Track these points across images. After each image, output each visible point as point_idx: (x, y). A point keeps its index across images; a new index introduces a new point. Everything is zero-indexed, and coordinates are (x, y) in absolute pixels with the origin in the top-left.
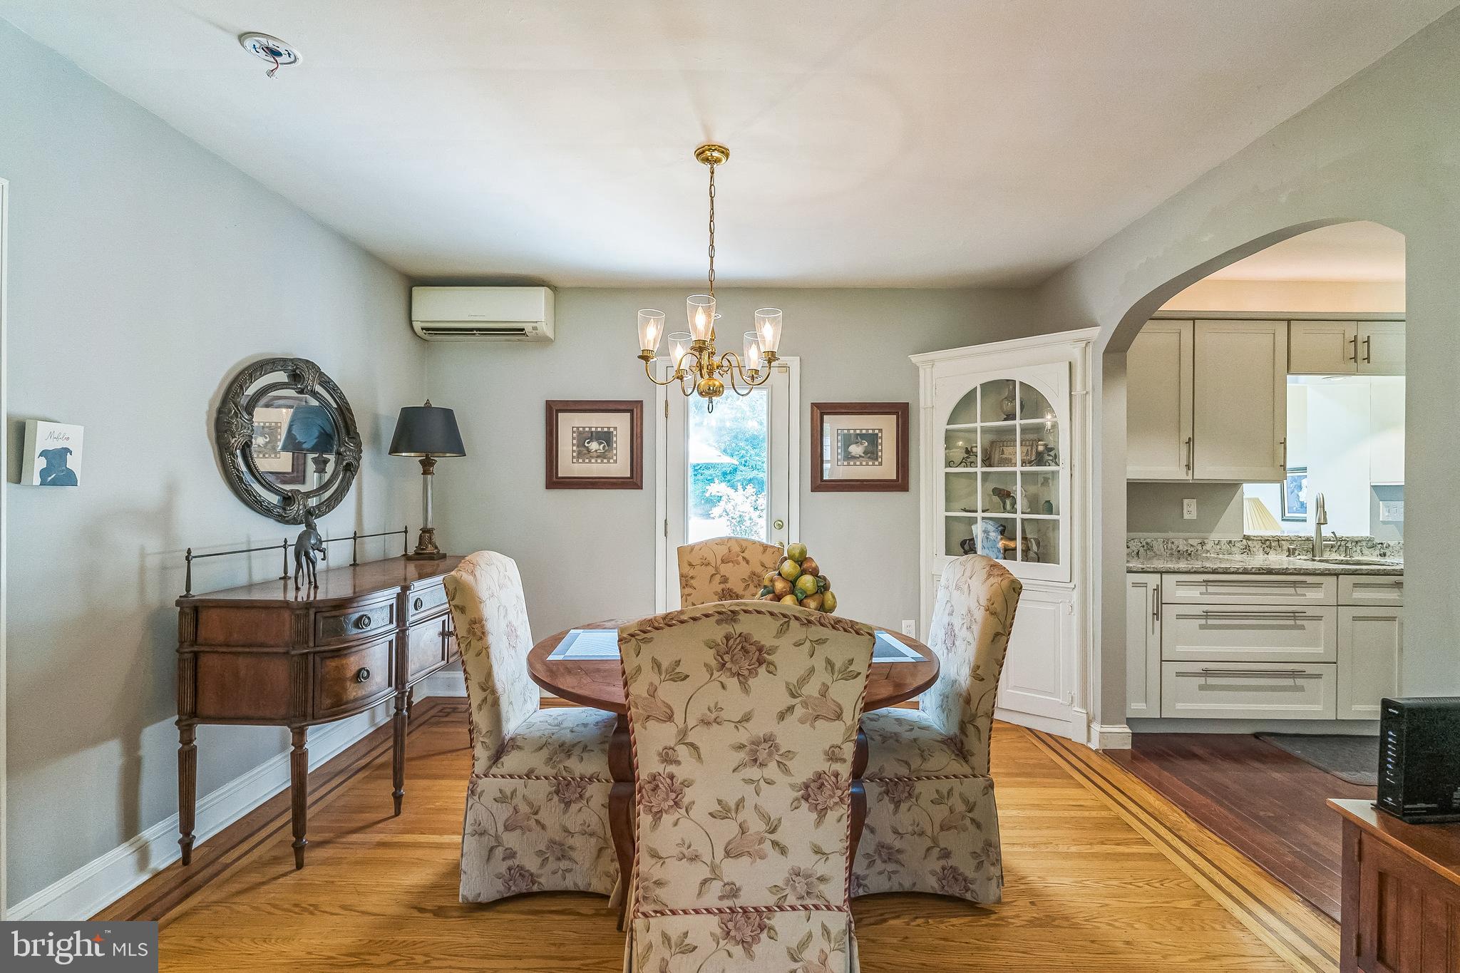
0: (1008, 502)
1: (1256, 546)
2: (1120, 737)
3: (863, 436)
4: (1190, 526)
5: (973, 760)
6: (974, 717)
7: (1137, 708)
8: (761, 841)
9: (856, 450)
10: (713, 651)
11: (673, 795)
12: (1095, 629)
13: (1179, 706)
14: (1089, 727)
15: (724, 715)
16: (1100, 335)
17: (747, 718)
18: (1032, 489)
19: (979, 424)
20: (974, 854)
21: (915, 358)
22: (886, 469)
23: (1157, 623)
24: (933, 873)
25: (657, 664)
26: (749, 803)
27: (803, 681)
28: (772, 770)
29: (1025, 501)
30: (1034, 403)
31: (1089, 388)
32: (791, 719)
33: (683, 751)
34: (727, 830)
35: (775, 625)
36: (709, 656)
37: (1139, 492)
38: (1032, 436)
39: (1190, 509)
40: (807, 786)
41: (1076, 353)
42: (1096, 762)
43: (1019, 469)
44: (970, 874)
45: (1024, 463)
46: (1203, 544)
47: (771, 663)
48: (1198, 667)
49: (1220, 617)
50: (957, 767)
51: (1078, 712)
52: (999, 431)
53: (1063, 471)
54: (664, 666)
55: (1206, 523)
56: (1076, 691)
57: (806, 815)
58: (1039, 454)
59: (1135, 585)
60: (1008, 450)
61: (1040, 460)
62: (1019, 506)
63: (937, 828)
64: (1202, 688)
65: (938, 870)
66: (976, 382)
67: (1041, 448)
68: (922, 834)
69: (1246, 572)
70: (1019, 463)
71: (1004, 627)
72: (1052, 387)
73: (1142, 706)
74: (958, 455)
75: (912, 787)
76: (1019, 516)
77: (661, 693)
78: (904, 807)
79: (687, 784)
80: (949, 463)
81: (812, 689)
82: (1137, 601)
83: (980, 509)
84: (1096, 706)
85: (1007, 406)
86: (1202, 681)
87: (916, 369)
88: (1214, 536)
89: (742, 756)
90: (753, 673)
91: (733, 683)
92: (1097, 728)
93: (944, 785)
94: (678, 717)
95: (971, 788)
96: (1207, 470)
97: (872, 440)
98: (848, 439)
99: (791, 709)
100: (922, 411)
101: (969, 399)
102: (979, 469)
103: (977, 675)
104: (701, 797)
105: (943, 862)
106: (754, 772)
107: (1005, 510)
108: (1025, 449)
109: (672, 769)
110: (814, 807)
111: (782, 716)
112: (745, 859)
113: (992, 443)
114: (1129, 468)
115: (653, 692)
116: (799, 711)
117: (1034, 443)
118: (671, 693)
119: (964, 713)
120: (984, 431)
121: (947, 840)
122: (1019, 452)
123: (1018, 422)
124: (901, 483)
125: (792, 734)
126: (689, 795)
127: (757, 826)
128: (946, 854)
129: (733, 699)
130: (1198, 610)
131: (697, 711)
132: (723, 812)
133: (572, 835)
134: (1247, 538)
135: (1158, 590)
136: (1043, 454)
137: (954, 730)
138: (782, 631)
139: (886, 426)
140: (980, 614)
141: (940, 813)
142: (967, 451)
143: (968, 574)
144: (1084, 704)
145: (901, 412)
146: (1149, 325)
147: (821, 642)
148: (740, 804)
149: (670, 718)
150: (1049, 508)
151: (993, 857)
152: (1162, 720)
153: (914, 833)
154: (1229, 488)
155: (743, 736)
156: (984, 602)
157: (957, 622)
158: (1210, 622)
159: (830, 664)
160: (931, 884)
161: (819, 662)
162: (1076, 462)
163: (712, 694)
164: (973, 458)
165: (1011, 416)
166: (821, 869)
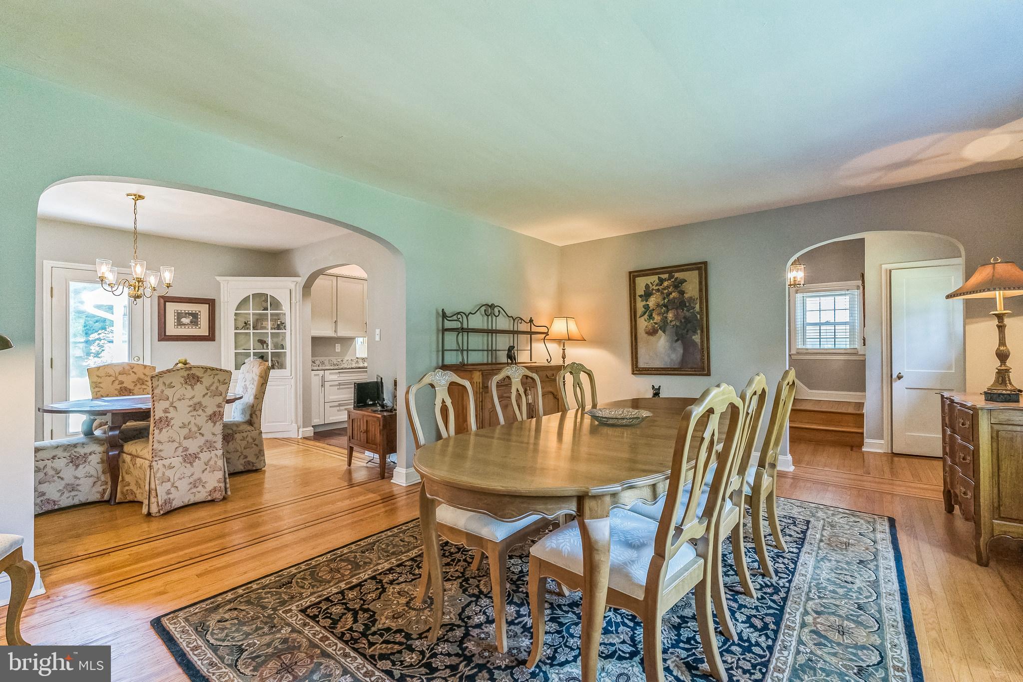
0: (265, 346)
1: (360, 361)
2: (310, 432)
3: (190, 314)
4: (338, 354)
5: (255, 425)
6: (255, 411)
7: (316, 421)
8: (196, 433)
9: (185, 320)
10: (183, 379)
11: (167, 423)
12: (300, 392)
13: (331, 418)
14: (298, 431)
15: (186, 397)
16: (301, 280)
17: (193, 397)
18: (275, 340)
19: (251, 311)
20: (256, 455)
21: (218, 278)
22: (203, 330)
23: (323, 389)
24: (241, 464)
25: (164, 383)
26: (192, 423)
27: (211, 385)
28: (200, 412)
29: (273, 345)
30: (276, 304)
31: (298, 301)
32: (207, 397)
33: (171, 409)
34: (185, 431)
35: (203, 370)
36: (182, 380)
37: (316, 341)
38: (275, 317)
39: (338, 347)
40: (211, 416)
41: (292, 286)
42: (300, 441)
43: (269, 331)
44: (254, 461)
45: (272, 329)
46: (342, 361)
47: (201, 381)
48: (336, 404)
49: (343, 385)
50: (249, 428)
51: (295, 426)
52: (260, 314)
53: (288, 332)
54: (167, 384)
55: (344, 353)
56: (293, 418)
57: (210, 424)
58: (278, 325)
59: (315, 375)
60: (264, 323)
61: (278, 328)
62: (269, 347)
63: (243, 448)
64: (338, 411)
65: (243, 463)
66: (250, 293)
67: (279, 323)
68: (237, 451)
69: (352, 368)
70: (270, 328)
71: (265, 380)
72: (282, 297)
73: (318, 420)
74: (241, 324)
75: (233, 437)
76: (270, 351)
77: (165, 392)
78: (230, 443)
79: (172, 419)
80: (236, 328)
81: (213, 388)
82: (315, 381)
83: (252, 348)
84: (300, 422)
85: (264, 304)
86: (338, 408)
87: (219, 283)
88: (346, 358)
89: (191, 408)
90: (195, 384)
91: (189, 387)
92: (301, 430)
93: (245, 434)
94: (171, 399)
95: (254, 434)
96: (342, 333)
97: (195, 316)
98: (179, 316)
99: (207, 394)
100: (222, 304)
101: (246, 300)
102: (251, 331)
103: (256, 398)
104: (176, 423)
105: (244, 460)
106: (195, 413)
107: (263, 349)
108: (272, 323)
109: (167, 415)
110: (213, 422)
111: (204, 396)
112: (190, 439)
113: (257, 320)
114: (312, 332)
115: (162, 392)
116: (209, 394)
117: (276, 320)
118: (169, 392)
119: (251, 411)
120: (254, 314)
121: (246, 452)
122: (269, 324)
123: (269, 312)
124: (211, 337)
125: (206, 401)
126: (172, 422)
127: (194, 429)
128: (246, 457)
129: (188, 392)
130: (336, 383)
131: (177, 396)
132: (184, 426)
133: (79, 479)
134: (357, 358)
135: (323, 377)
136: (280, 326)
137: (248, 417)
138: (205, 372)
139: (203, 309)
140: (257, 378)
141: (244, 443)
142: (245, 323)
143: (252, 367)
144: (297, 423)
145: (211, 304)
146: (321, 276)
147: (217, 374)
148: (189, 423)
149: (168, 399)
150: (283, 347)
151: (262, 454)
152: (325, 425)
153: (234, 452)
154: (352, 339)
155: (191, 403)
156: (258, 374)
157: (248, 383)
158: (341, 387)
159: (219, 381)
160: (241, 468)
161: (216, 381)
162: (293, 329)
163: (182, 391)
164: (248, 326)
165: (266, 309)
166: (215, 439)
